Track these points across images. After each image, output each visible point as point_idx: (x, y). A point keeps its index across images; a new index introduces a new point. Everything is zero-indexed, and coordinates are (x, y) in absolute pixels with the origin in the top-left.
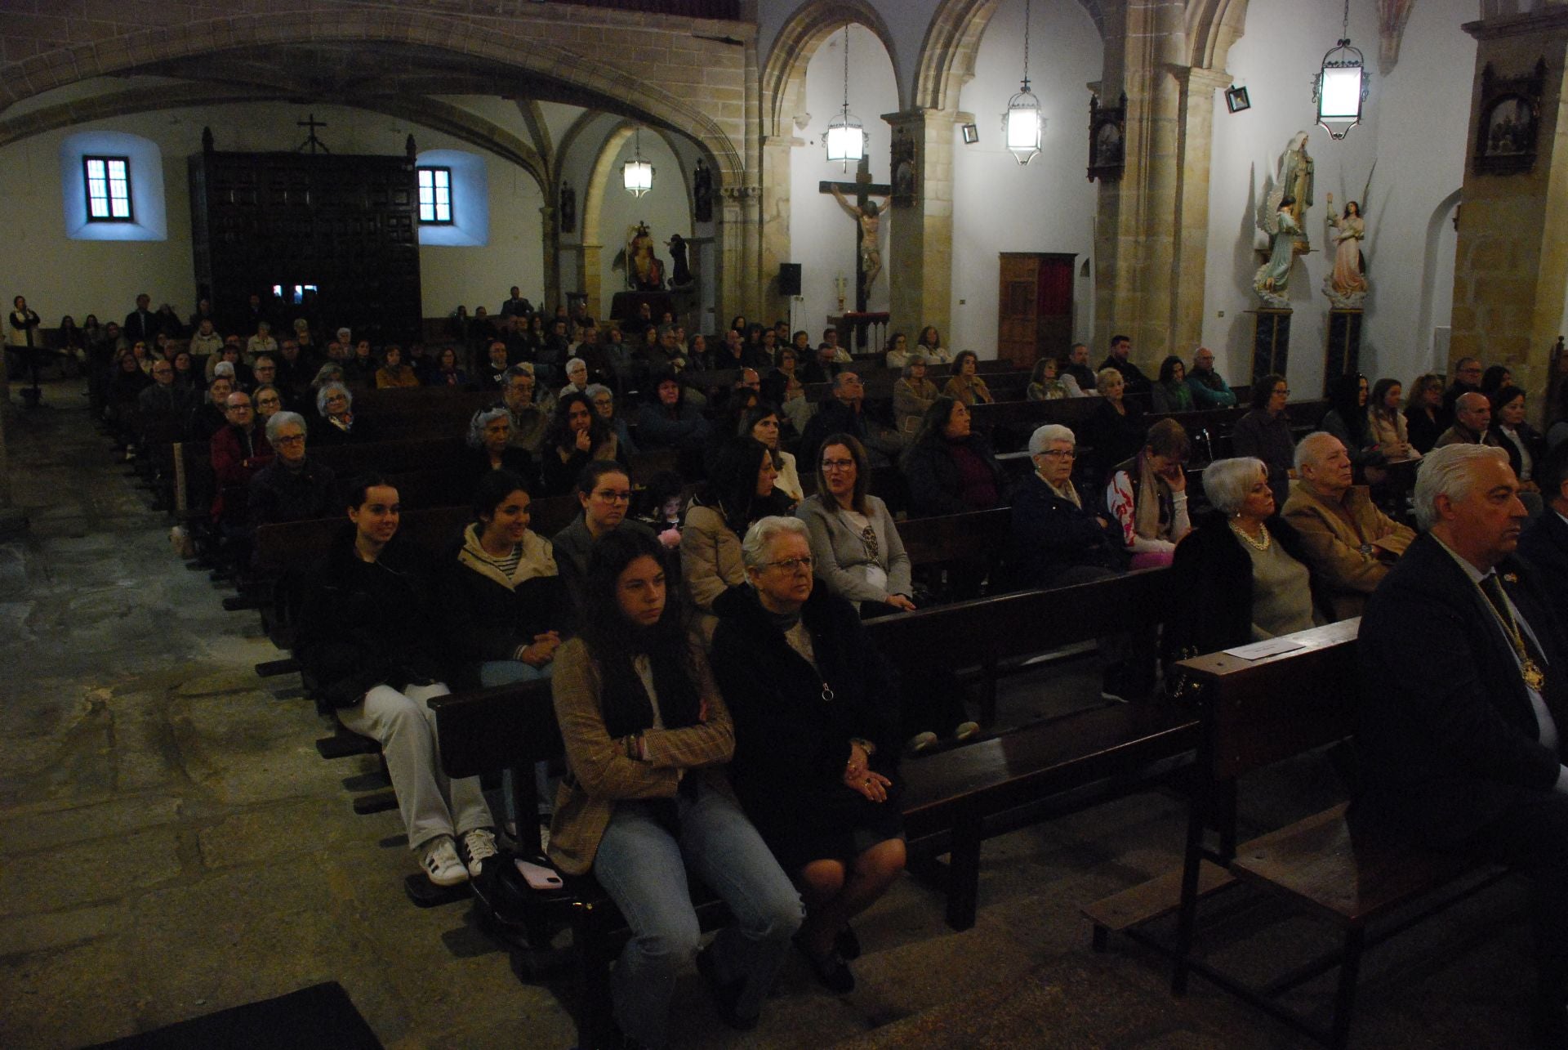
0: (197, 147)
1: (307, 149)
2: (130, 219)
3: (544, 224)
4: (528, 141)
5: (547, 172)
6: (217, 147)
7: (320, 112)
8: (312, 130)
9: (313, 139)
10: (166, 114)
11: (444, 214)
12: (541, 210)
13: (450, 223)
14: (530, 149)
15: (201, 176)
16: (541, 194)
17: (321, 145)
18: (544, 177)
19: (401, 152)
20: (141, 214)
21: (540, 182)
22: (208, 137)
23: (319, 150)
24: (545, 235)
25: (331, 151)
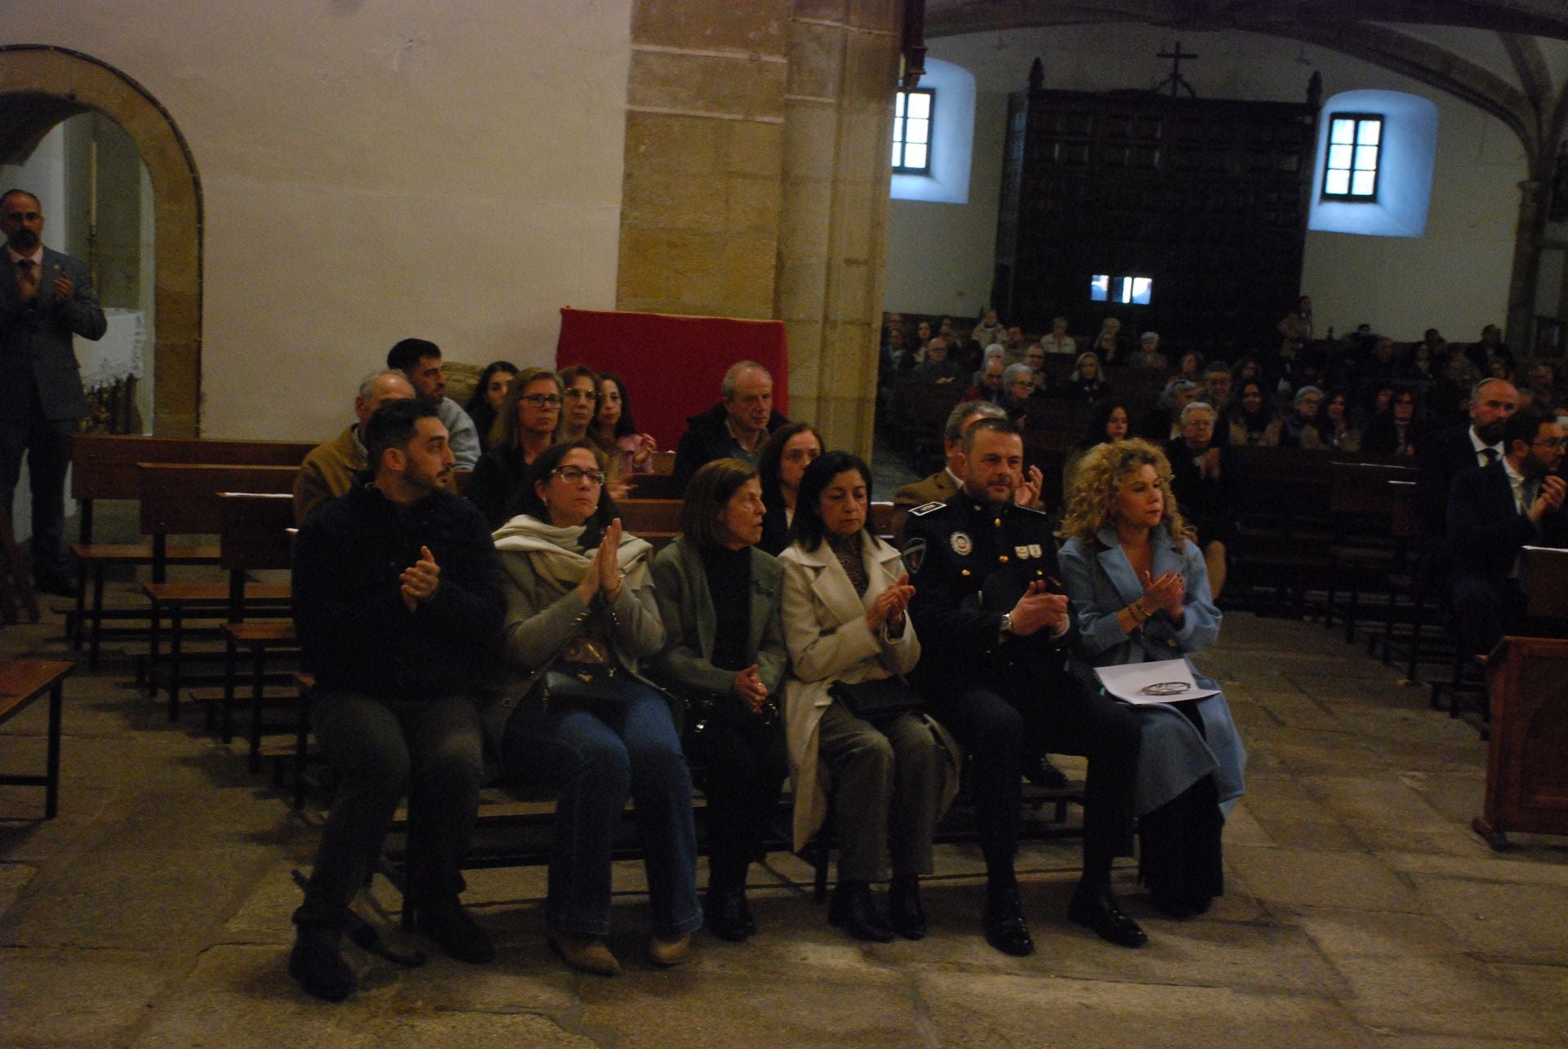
0: (1021, 83)
1: (1167, 91)
2: (925, 172)
3: (1523, 206)
4: (1513, 80)
5: (1540, 127)
6: (1049, 84)
7: (1191, 40)
8: (1176, 66)
9: (1176, 77)
10: (990, 38)
11: (1363, 186)
12: (1521, 185)
13: (1372, 199)
14: (1513, 90)
15: (1021, 122)
16: (1525, 162)
17: (1186, 85)
18: (1533, 134)
19: (1302, 98)
20: (940, 166)
21: (1526, 142)
22: (1037, 70)
23: (1183, 92)
24: (1522, 225)
25: (1199, 95)
